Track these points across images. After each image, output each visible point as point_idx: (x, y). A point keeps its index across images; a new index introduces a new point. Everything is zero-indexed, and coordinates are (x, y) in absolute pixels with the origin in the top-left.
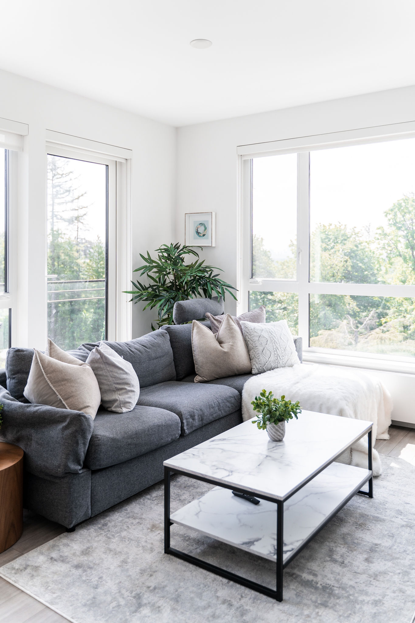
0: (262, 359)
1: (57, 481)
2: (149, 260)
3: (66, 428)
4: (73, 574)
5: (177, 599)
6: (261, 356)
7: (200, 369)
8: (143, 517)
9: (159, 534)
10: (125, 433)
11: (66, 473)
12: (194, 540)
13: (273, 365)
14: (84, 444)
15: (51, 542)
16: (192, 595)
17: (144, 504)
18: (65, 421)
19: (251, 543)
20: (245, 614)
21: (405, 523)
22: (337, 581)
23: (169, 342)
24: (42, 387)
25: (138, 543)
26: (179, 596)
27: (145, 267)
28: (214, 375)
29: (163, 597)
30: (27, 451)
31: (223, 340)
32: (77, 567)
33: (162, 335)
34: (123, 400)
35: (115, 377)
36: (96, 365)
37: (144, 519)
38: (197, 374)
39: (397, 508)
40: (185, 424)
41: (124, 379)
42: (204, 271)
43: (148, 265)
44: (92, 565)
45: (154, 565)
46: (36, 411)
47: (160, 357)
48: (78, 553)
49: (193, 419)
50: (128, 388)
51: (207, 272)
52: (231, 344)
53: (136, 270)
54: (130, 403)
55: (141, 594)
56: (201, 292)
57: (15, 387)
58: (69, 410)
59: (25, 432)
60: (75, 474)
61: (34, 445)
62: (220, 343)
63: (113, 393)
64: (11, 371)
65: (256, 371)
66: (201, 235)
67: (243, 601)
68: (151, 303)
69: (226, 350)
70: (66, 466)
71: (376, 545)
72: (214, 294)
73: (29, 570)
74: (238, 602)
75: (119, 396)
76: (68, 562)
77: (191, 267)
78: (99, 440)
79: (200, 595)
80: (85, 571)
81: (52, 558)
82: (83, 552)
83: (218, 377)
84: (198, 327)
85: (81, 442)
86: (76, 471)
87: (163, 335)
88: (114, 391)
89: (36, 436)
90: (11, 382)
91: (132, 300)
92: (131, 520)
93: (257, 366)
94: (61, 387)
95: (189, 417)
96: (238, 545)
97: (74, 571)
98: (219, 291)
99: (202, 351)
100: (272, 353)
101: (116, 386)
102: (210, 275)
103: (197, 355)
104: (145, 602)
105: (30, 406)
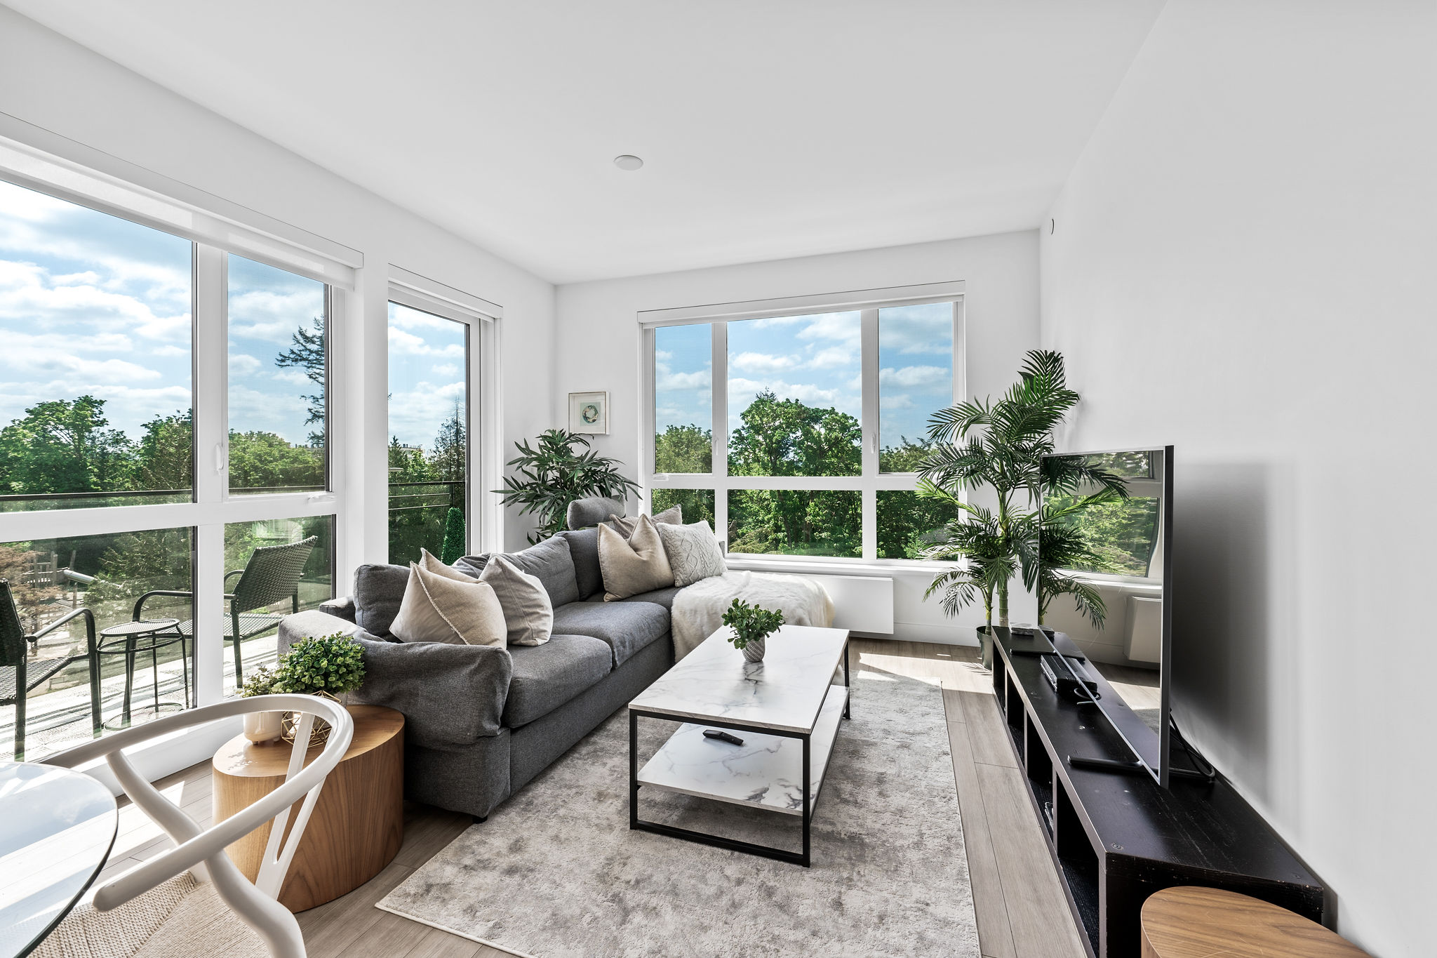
0: (691, 566)
1: (463, 751)
2: (526, 450)
3: (476, 671)
4: (508, 886)
5: (674, 891)
6: (685, 564)
7: (613, 584)
8: (581, 783)
9: (612, 803)
10: (552, 671)
11: (480, 737)
12: (663, 804)
13: (701, 574)
14: (503, 692)
15: (456, 843)
16: (693, 881)
17: (575, 766)
18: (474, 661)
19: (758, 796)
20: (773, 893)
21: (899, 744)
22: (861, 826)
23: (570, 553)
24: (427, 616)
25: (587, 821)
26: (675, 886)
27: (522, 459)
28: (631, 592)
29: (654, 892)
30: (409, 712)
31: (639, 546)
32: (511, 871)
33: (560, 543)
34: (536, 628)
35: (523, 598)
36: (496, 583)
37: (583, 786)
38: (606, 592)
39: (882, 728)
40: (616, 653)
41: (535, 600)
42: (600, 462)
43: (525, 456)
44: (532, 866)
45: (623, 849)
46: (425, 652)
47: (562, 572)
48: (504, 851)
49: (624, 647)
50: (542, 612)
51: (604, 465)
52: (650, 550)
53: (510, 464)
54: (545, 631)
55: (621, 895)
56: (596, 489)
57: (372, 621)
58: (468, 645)
59: (404, 686)
60: (491, 736)
61: (422, 703)
62: (636, 550)
63: (521, 620)
64: (364, 598)
65: (681, 583)
66: (591, 420)
67: (761, 875)
68: (530, 506)
69: (645, 559)
70: (480, 727)
71: (882, 774)
72: (614, 492)
73: (434, 892)
74: (756, 879)
75: (530, 624)
76: (494, 868)
77: (582, 458)
78: (520, 685)
79: (703, 879)
80: (524, 877)
81: (466, 867)
82: (510, 849)
83: (634, 593)
84: (607, 532)
85: (499, 690)
86: (494, 732)
87: (562, 544)
88: (522, 617)
89: (424, 688)
90: (365, 614)
91: (503, 502)
92: (566, 792)
93: (681, 577)
94: (456, 615)
95: (619, 644)
96: (744, 801)
97: (507, 880)
98: (620, 487)
99: (615, 561)
100: (699, 560)
101: (526, 610)
102: (607, 469)
103: (607, 567)
104: (631, 904)
105: (412, 646)
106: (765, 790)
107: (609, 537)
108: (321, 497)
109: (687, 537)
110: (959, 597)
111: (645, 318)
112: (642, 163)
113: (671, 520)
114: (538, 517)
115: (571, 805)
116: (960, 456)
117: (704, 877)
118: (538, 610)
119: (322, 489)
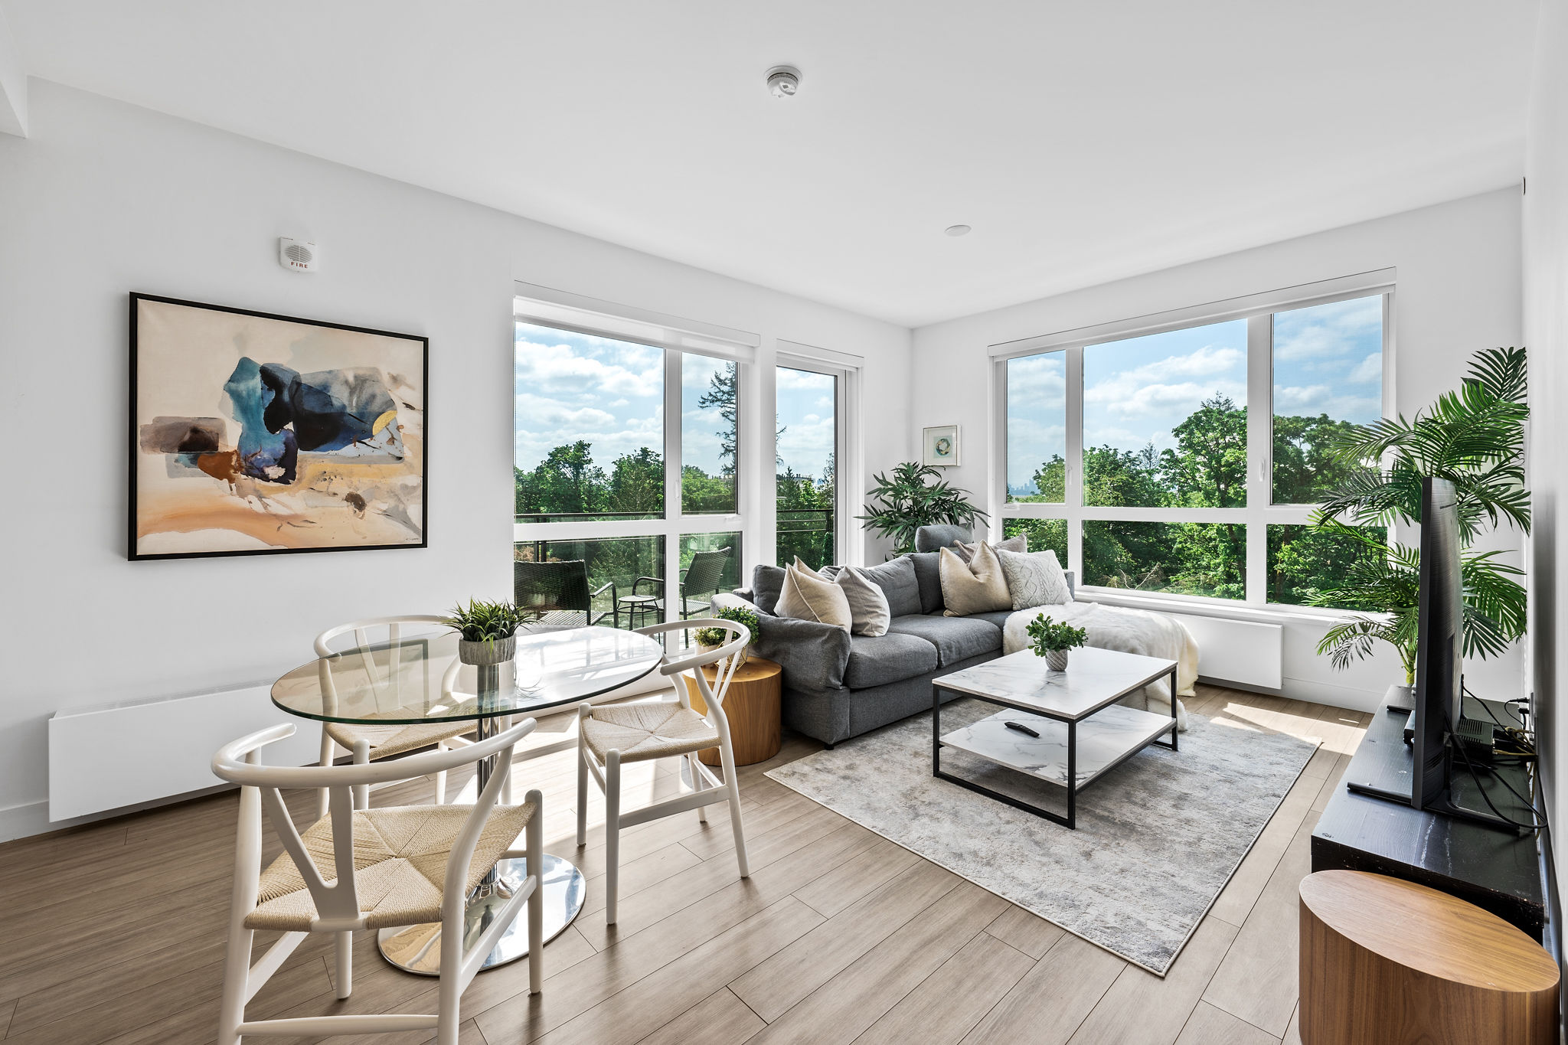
0: (1027, 593)
1: (817, 695)
2: (883, 481)
3: (826, 641)
4: (842, 784)
5: (956, 814)
6: (1024, 590)
7: (951, 600)
8: (903, 744)
9: (924, 760)
10: (882, 656)
11: (828, 687)
13: (1039, 601)
14: (844, 660)
15: (812, 756)
16: (971, 813)
17: (900, 734)
18: (825, 635)
19: (1034, 768)
20: (1034, 834)
21: (1223, 778)
22: (1139, 819)
23: (914, 572)
24: (797, 602)
25: (903, 765)
26: (957, 812)
27: (879, 490)
28: (969, 610)
29: (941, 811)
30: (784, 665)
31: (977, 570)
32: (845, 778)
33: (906, 563)
34: (873, 623)
35: (866, 599)
36: (845, 586)
37: (903, 746)
38: (946, 609)
39: (1211, 763)
40: (942, 655)
41: (875, 601)
42: (949, 493)
43: (882, 487)
44: (859, 778)
45: (925, 784)
46: (794, 625)
47: (905, 586)
48: (842, 767)
49: (951, 651)
50: (880, 612)
51: (953, 495)
52: (987, 574)
53: (869, 493)
54: (882, 627)
55: (916, 806)
56: (946, 517)
57: (764, 604)
58: (822, 624)
59: (783, 646)
60: (835, 689)
61: (792, 659)
62: (975, 573)
63: (864, 616)
64: (759, 588)
65: (1018, 608)
66: (943, 453)
67: (1028, 823)
68: (886, 530)
69: (982, 581)
70: (827, 679)
71: (1186, 793)
72: (962, 520)
73: (796, 775)
74: (1023, 825)
75: (870, 619)
76: (835, 773)
77: (933, 489)
78: (857, 658)
80: (853, 782)
81: (817, 769)
82: (846, 767)
83: (971, 612)
84: (947, 555)
85: (841, 657)
86: (837, 686)
88: (865, 614)
89: (794, 649)
90: (759, 599)
91: (864, 527)
92: (891, 746)
93: (1019, 600)
94: (816, 603)
95: (945, 648)
96: (1023, 769)
97: (842, 781)
98: (968, 516)
99: (954, 582)
100: (1039, 587)
101: (868, 609)
102: (956, 498)
103: (947, 586)
104: (922, 812)
105: (786, 620)
106: (1040, 766)
107: (949, 560)
108: (733, 518)
109: (1028, 565)
110: (1353, 649)
113: (1015, 548)
114: (892, 540)
115: (893, 754)
117: (981, 813)
118: (877, 610)
119: (734, 512)
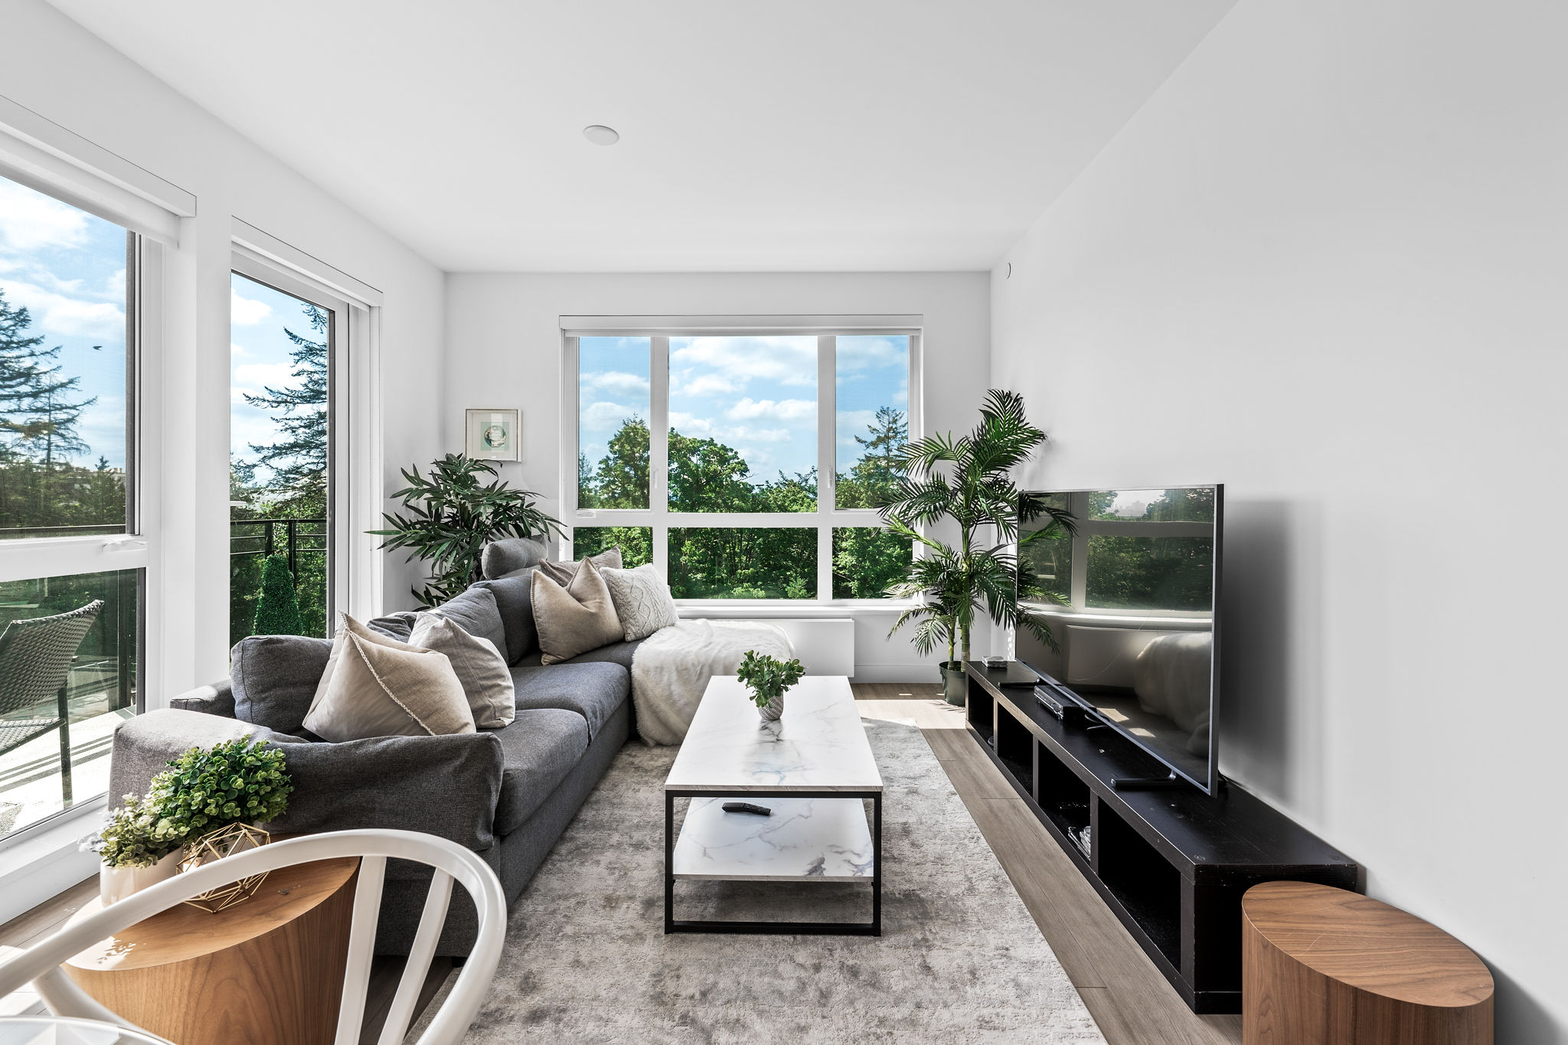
0: (644, 618)
2: (415, 479)
3: (463, 768)
4: (541, 1038)
6: (637, 614)
7: (554, 643)
8: (578, 890)
9: (628, 908)
10: (540, 757)
12: (691, 897)
13: (654, 626)
14: (497, 791)
16: (766, 980)
17: (560, 871)
18: (459, 756)
19: (818, 867)
20: (858, 972)
21: (906, 790)
22: (910, 881)
23: (497, 608)
24: (374, 701)
25: (608, 934)
26: (749, 990)
27: (410, 490)
28: (575, 650)
29: (728, 1002)
31: (583, 596)
32: (536, 1017)
33: (481, 597)
34: (499, 704)
35: (481, 668)
37: (582, 894)
38: (544, 653)
40: (590, 726)
41: (495, 669)
42: (515, 495)
43: (414, 487)
44: (562, 1006)
45: (667, 958)
46: (385, 750)
47: (493, 631)
48: (515, 994)
49: (596, 718)
50: (503, 684)
51: (518, 498)
52: (597, 600)
54: (507, 707)
55: (691, 1014)
56: (511, 529)
58: (436, 735)
60: (485, 850)
62: (580, 600)
63: (477, 696)
64: (254, 685)
65: (633, 637)
66: (495, 444)
67: (836, 956)
68: (422, 550)
69: (593, 611)
71: (905, 824)
72: (535, 532)
74: (833, 961)
75: (491, 700)
76: (511, 1019)
77: (489, 490)
78: (512, 778)
79: (777, 974)
80: (558, 1021)
82: (522, 990)
83: (580, 652)
84: (543, 580)
86: (490, 843)
87: (487, 597)
88: (484, 692)
91: (383, 546)
92: (563, 904)
93: (633, 629)
94: (413, 697)
95: (591, 714)
96: (805, 877)
97: (537, 1030)
98: (541, 526)
99: (556, 614)
100: (652, 609)
101: (485, 683)
102: (522, 505)
103: (542, 621)
104: (708, 1022)
105: (361, 744)
106: (822, 861)
107: (546, 588)
108: (124, 543)
109: (636, 583)
110: (932, 635)
111: (568, 324)
112: (619, 138)
113: (611, 563)
114: (432, 562)
115: (577, 920)
116: (921, 491)
117: (776, 971)
118: (499, 682)
119: (122, 530)
